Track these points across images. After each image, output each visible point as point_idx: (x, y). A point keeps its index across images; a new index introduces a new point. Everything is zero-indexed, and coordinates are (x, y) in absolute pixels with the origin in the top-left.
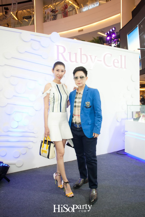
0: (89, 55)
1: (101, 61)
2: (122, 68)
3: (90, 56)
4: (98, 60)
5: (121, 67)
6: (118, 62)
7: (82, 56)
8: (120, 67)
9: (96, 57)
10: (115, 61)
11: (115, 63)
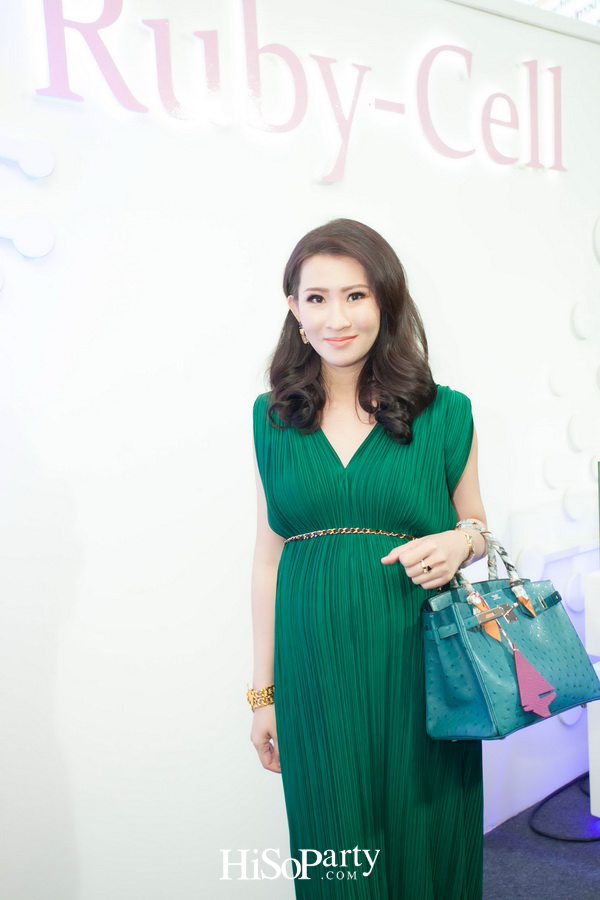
0: (312, 56)
1: (399, 108)
2: (542, 167)
3: (324, 63)
4: (381, 104)
5: (535, 163)
6: (514, 124)
7: (262, 57)
8: (525, 157)
9: (363, 70)
10: (494, 115)
11: (494, 128)
